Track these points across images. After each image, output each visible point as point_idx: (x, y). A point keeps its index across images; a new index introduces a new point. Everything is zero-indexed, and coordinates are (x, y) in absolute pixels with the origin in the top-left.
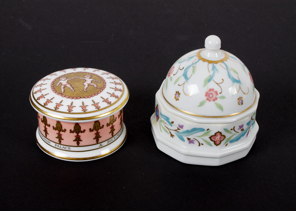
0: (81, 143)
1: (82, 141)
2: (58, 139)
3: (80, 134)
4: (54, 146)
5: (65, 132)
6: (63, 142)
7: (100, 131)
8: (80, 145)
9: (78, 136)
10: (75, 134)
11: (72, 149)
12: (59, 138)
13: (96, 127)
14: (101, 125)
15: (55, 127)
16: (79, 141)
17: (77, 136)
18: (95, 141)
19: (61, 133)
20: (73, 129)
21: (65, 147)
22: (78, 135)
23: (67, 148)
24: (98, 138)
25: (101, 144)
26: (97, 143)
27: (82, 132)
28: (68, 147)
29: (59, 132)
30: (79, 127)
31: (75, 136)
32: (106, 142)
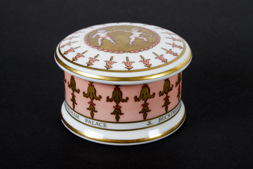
0: (122, 118)
1: (123, 114)
2: (90, 111)
3: (121, 104)
4: (84, 122)
5: (99, 100)
6: (96, 116)
7: (149, 101)
8: (121, 120)
9: (118, 107)
10: (114, 104)
11: (109, 126)
12: (92, 109)
13: (143, 94)
14: (151, 93)
15: (86, 92)
16: (118, 114)
17: (116, 107)
18: (141, 117)
19: (95, 101)
20: (111, 97)
21: (99, 122)
22: (117, 105)
23: (102, 125)
24: (146, 111)
25: (149, 121)
26: (145, 119)
27: (123, 101)
28: (103, 123)
29: (92, 101)
30: (120, 92)
31: (114, 107)
32: (158, 119)
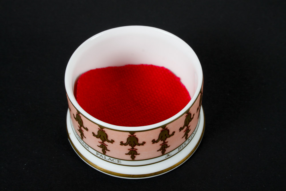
0: (137, 157)
1: (139, 154)
2: (102, 149)
3: (136, 147)
4: (96, 154)
5: (112, 143)
6: (108, 153)
7: (168, 140)
8: (136, 159)
9: (134, 150)
10: (129, 147)
11: (123, 162)
12: (103, 147)
13: (162, 136)
14: (171, 133)
15: (96, 134)
16: (134, 154)
17: (131, 150)
18: (160, 153)
19: (106, 143)
20: (125, 141)
21: (112, 159)
22: (133, 148)
23: (116, 161)
24: (165, 148)
25: (168, 154)
26: (163, 154)
27: (139, 145)
28: (117, 160)
29: (103, 142)
30: (136, 139)
31: (129, 149)
32: (177, 149)
